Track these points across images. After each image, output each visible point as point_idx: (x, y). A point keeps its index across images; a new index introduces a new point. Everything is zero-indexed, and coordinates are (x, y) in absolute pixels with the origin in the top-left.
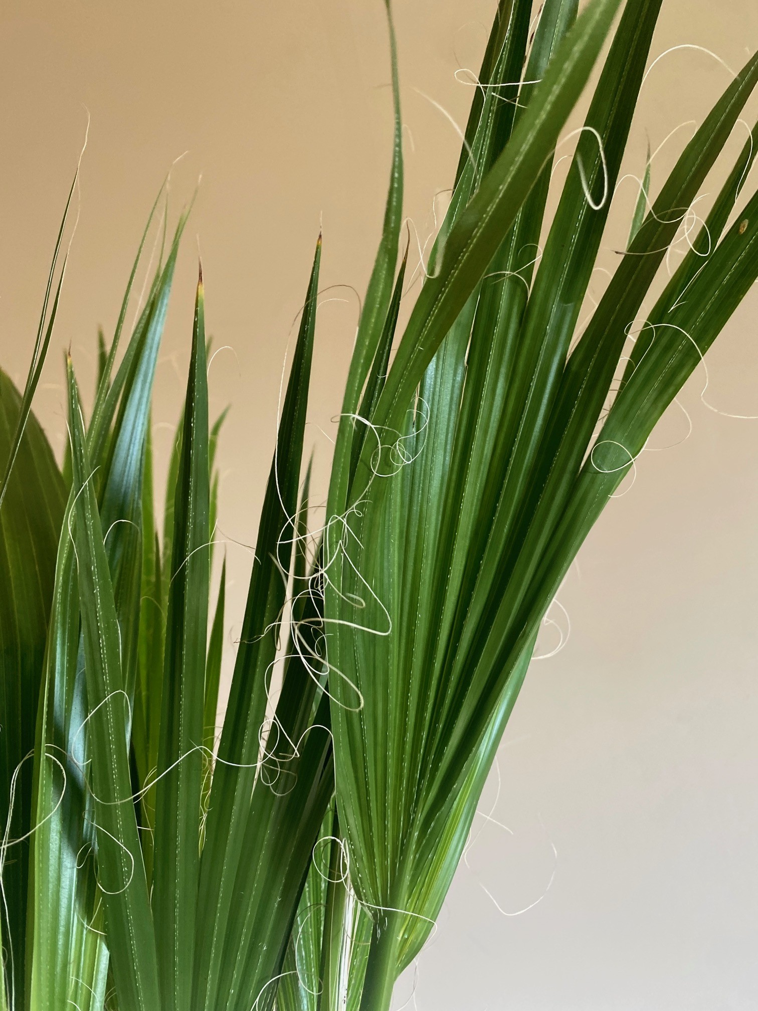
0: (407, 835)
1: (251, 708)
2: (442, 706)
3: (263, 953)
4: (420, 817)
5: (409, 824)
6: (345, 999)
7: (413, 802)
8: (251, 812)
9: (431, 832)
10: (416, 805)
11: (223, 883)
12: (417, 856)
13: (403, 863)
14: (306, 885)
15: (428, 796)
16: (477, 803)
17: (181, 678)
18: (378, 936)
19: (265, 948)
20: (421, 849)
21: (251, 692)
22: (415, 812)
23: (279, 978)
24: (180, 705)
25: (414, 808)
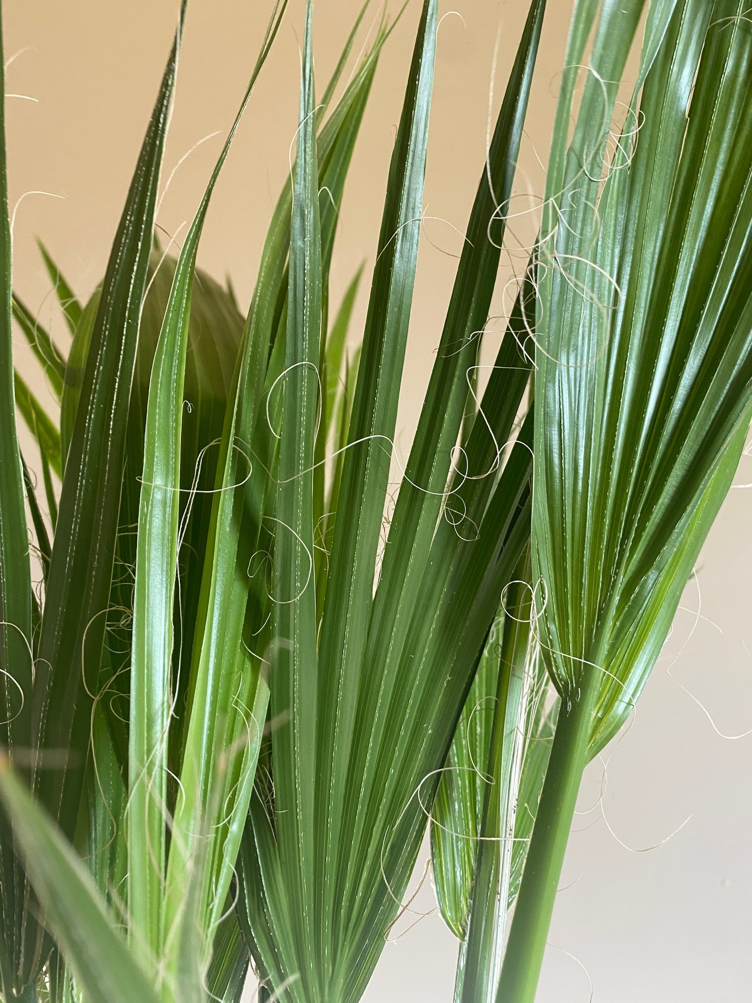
0: (607, 599)
1: (443, 431)
2: (652, 462)
3: (427, 735)
4: (622, 581)
5: (609, 586)
6: (515, 809)
7: (613, 563)
8: (429, 562)
9: (635, 597)
10: (618, 566)
11: (395, 634)
12: (618, 624)
13: (600, 629)
14: (477, 676)
15: (632, 557)
16: (681, 592)
17: (378, 369)
18: (569, 709)
19: (430, 732)
20: (621, 617)
21: (444, 412)
22: (616, 574)
23: (441, 772)
24: (374, 401)
25: (616, 570)
